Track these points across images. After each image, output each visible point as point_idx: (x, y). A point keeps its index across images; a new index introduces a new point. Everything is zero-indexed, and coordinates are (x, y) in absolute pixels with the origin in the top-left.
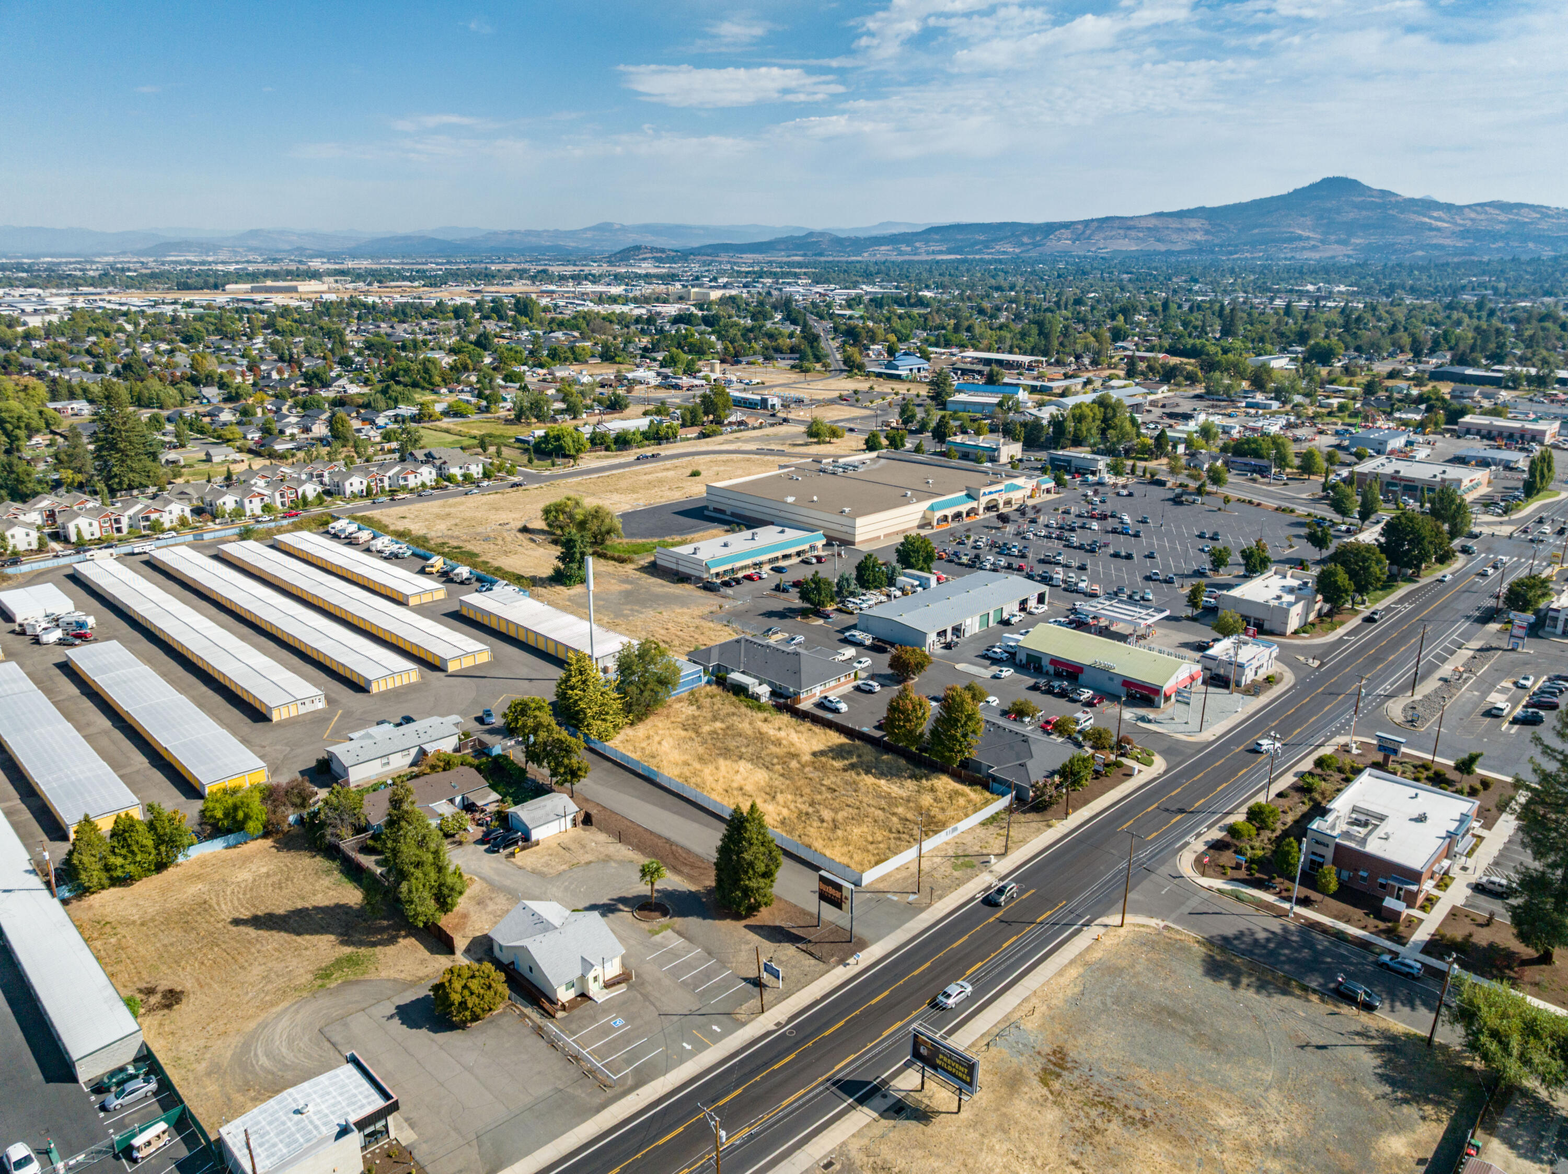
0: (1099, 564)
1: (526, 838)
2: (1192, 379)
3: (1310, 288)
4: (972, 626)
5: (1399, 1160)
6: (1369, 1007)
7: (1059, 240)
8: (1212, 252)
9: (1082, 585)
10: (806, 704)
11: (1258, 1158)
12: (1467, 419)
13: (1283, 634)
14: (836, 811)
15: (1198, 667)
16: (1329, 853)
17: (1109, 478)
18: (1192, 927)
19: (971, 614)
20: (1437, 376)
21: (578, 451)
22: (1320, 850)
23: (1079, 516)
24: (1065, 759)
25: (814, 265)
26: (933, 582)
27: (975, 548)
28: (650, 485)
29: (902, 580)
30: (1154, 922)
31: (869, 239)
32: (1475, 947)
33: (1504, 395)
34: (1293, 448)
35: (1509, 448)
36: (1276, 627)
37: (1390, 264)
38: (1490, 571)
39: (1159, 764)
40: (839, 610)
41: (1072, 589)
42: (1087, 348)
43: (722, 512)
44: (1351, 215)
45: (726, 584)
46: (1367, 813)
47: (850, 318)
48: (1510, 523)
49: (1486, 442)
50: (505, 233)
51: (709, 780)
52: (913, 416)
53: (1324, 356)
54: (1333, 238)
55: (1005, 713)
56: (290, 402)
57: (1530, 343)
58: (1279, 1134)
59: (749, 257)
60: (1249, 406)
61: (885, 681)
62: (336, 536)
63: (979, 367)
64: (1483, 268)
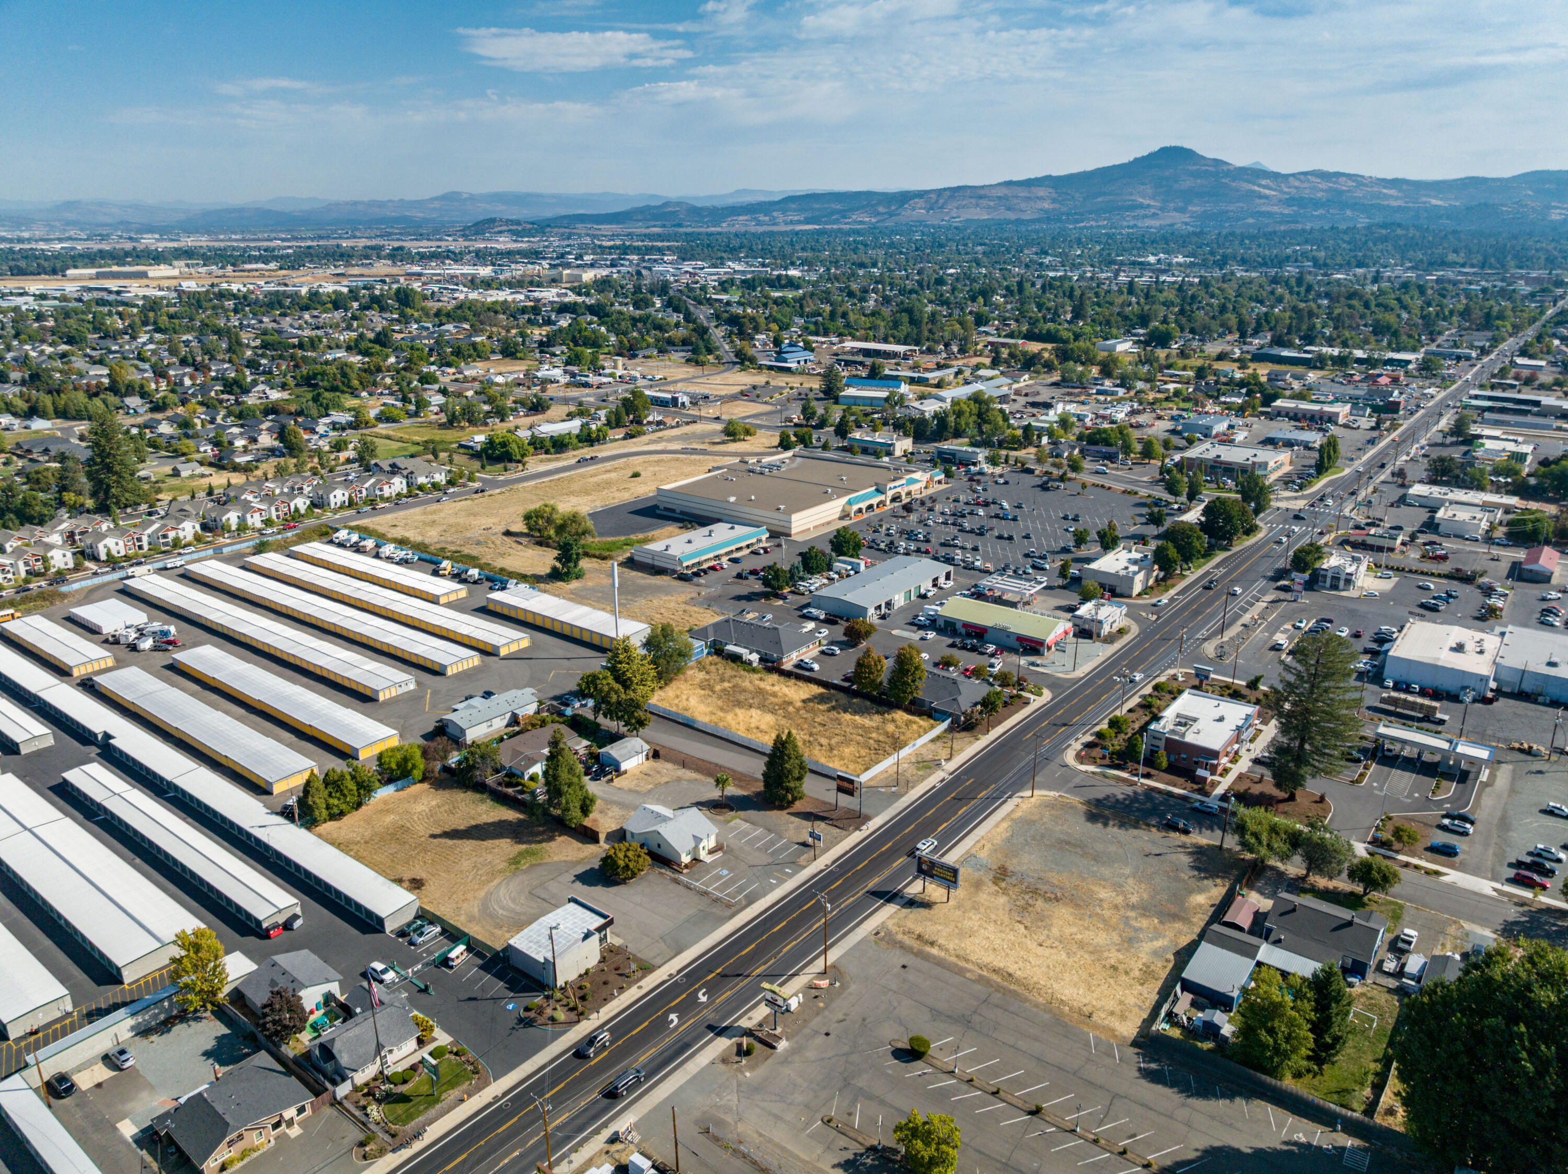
0: (988, 544)
1: (617, 769)
2: (1049, 367)
3: (1152, 259)
4: (899, 601)
5: (1200, 906)
6: (1186, 832)
7: (914, 209)
8: (1059, 220)
9: (977, 564)
10: (788, 666)
11: (1122, 912)
12: (1278, 403)
13: (1130, 597)
14: (830, 738)
15: (1070, 625)
16: (1162, 744)
17: (987, 468)
18: (1076, 795)
19: (898, 592)
20: (1259, 358)
21: (523, 456)
22: (1156, 742)
23: (967, 503)
24: (984, 694)
25: (674, 237)
26: (862, 567)
27: (888, 535)
28: (600, 487)
29: (837, 565)
30: (1052, 793)
31: (726, 208)
32: (1252, 795)
33: (1312, 376)
34: (1135, 434)
35: (1310, 429)
36: (1126, 592)
37: (1224, 232)
38: (1284, 539)
39: (1047, 695)
40: (793, 592)
41: (969, 567)
42: (954, 336)
43: (673, 511)
44: (1187, 183)
45: (696, 574)
46: (1186, 717)
47: (728, 303)
48: (1303, 497)
49: (1293, 423)
50: (347, 203)
51: (733, 723)
52: (814, 413)
53: (1162, 340)
54: (1172, 205)
55: (936, 665)
56: (223, 413)
57: (1338, 322)
58: (1134, 899)
59: (607, 229)
60: (1099, 393)
61: (843, 645)
62: (341, 545)
63: (860, 358)
64: (1306, 237)
